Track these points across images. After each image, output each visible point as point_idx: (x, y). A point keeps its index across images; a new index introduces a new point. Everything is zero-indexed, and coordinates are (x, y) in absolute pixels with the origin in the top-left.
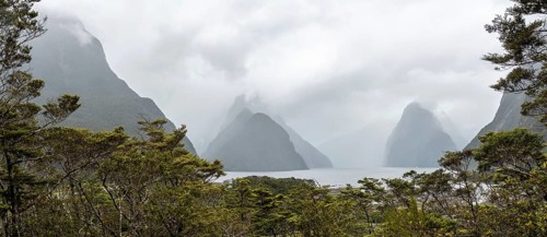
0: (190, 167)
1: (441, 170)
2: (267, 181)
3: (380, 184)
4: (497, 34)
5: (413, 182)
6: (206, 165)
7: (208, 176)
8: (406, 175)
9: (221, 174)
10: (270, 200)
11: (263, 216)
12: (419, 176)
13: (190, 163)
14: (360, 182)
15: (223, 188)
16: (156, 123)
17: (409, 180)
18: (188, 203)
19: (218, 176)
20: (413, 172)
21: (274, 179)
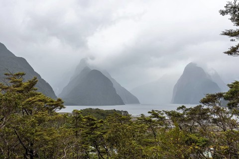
0: (40, 103)
1: (201, 106)
2: (98, 112)
3: (162, 114)
4: (229, 16)
5: (184, 113)
6: (52, 102)
7: (53, 108)
8: (179, 109)
9: (62, 107)
10: (95, 123)
11: (89, 134)
12: (187, 110)
13: (40, 101)
14: (149, 112)
15: (65, 116)
16: (18, 75)
17: (181, 112)
18: (33, 125)
19: (60, 109)
20: (183, 107)
21: (102, 111)
